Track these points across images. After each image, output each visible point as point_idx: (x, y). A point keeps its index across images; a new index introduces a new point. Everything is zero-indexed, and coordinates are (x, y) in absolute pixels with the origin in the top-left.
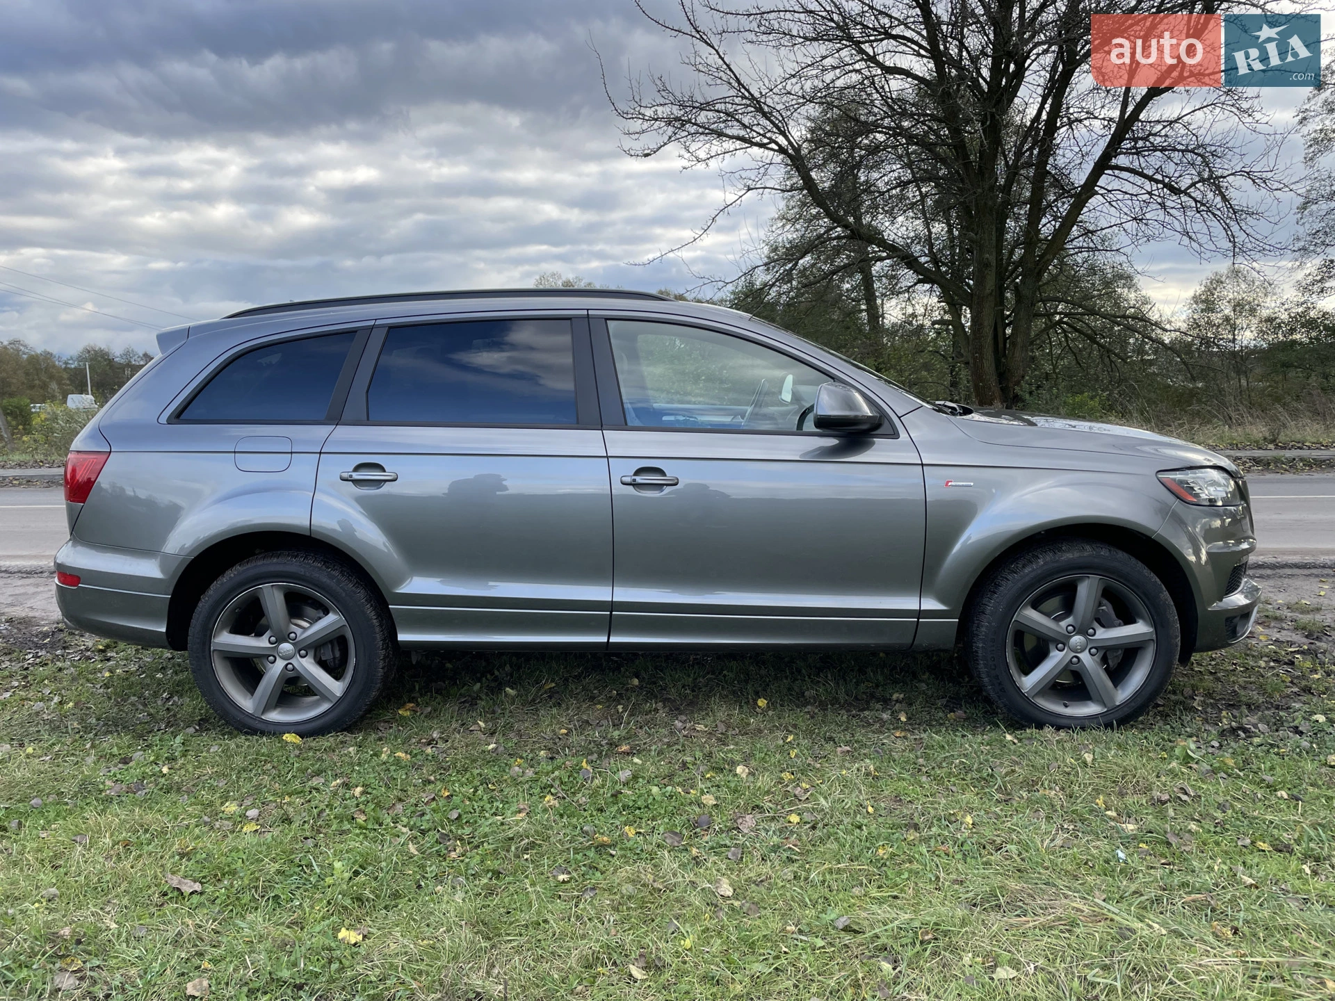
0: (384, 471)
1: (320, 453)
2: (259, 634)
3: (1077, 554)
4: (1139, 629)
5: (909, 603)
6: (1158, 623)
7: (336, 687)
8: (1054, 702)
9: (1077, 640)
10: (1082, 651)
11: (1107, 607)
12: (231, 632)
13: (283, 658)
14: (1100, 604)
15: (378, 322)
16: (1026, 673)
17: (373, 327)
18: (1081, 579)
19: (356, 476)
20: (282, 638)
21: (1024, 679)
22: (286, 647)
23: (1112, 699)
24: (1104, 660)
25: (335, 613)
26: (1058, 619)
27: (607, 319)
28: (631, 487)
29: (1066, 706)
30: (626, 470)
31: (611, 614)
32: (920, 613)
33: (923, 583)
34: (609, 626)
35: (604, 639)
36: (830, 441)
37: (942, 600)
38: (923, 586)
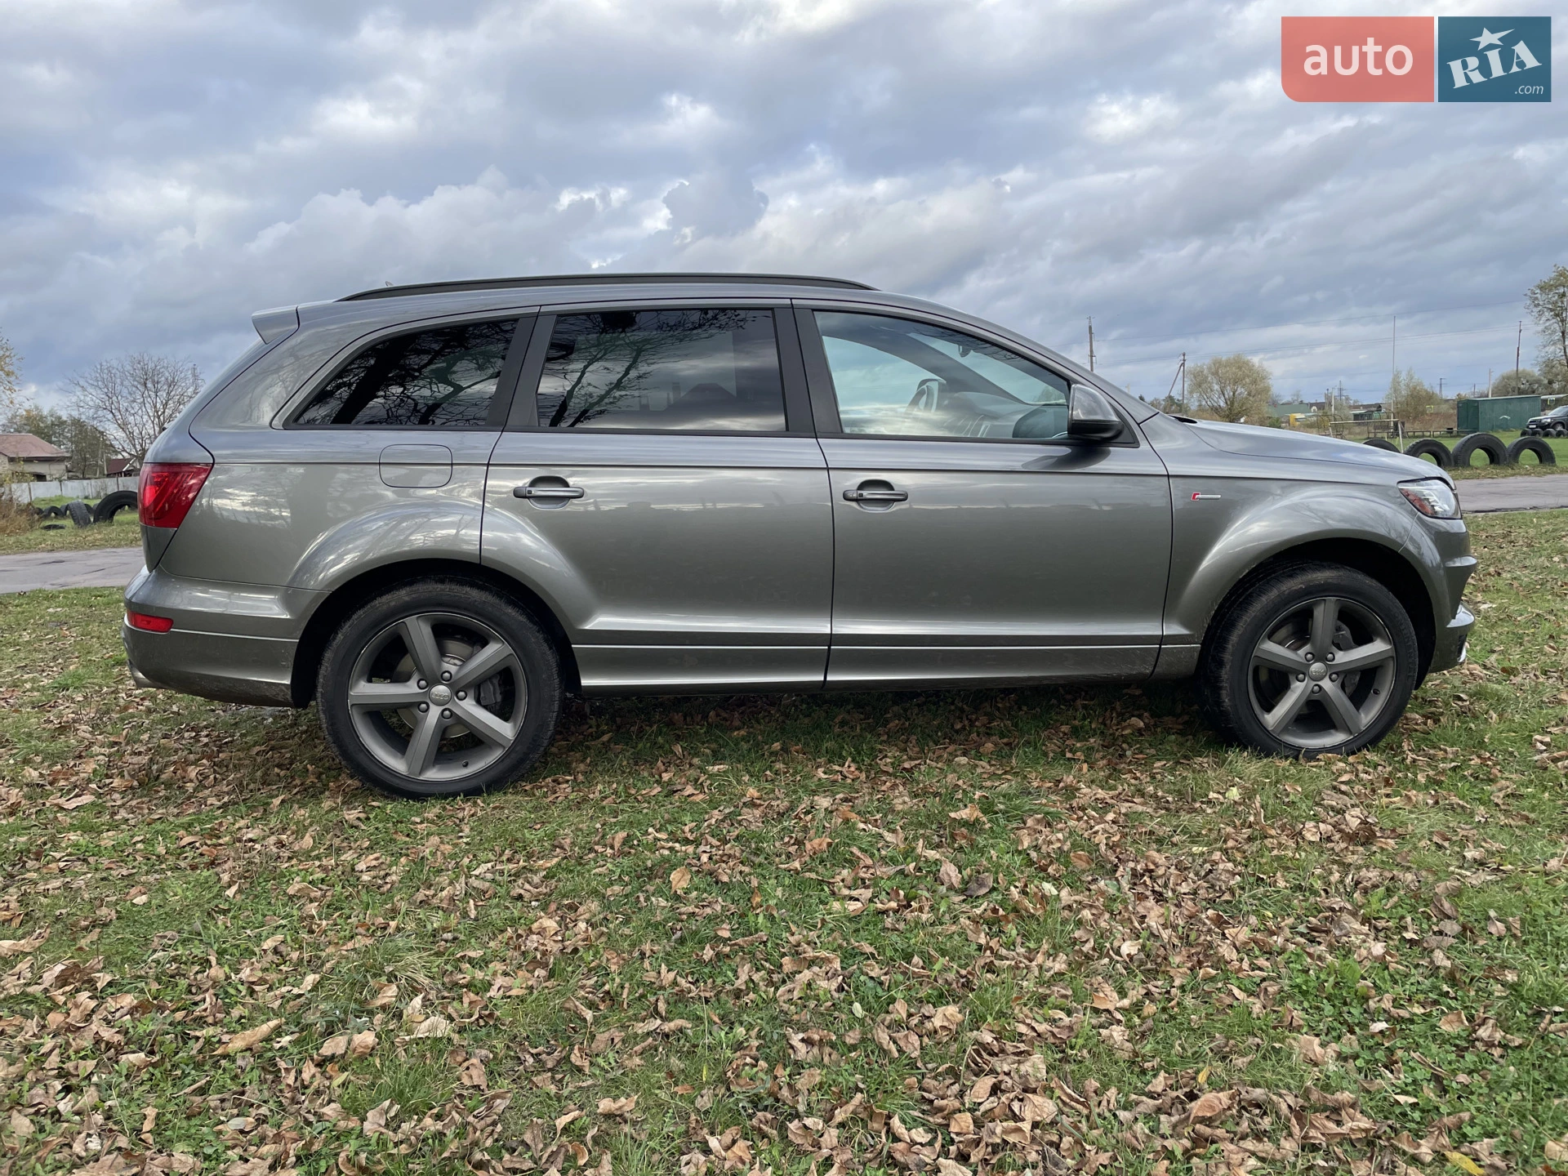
0: (568, 486)
1: (488, 465)
2: (403, 679)
5: (1149, 628)
9: (1316, 667)
10: (1322, 678)
11: (1346, 632)
13: (438, 704)
14: (1338, 629)
15: (544, 309)
17: (538, 315)
19: (534, 491)
20: (432, 680)
22: (441, 690)
24: (1343, 687)
27: (813, 310)
28: (856, 503)
30: (849, 483)
31: (830, 648)
32: (1162, 639)
33: (1165, 605)
34: (827, 662)
35: (822, 678)
36: (1065, 451)
37: (1185, 625)
38: (1165, 608)
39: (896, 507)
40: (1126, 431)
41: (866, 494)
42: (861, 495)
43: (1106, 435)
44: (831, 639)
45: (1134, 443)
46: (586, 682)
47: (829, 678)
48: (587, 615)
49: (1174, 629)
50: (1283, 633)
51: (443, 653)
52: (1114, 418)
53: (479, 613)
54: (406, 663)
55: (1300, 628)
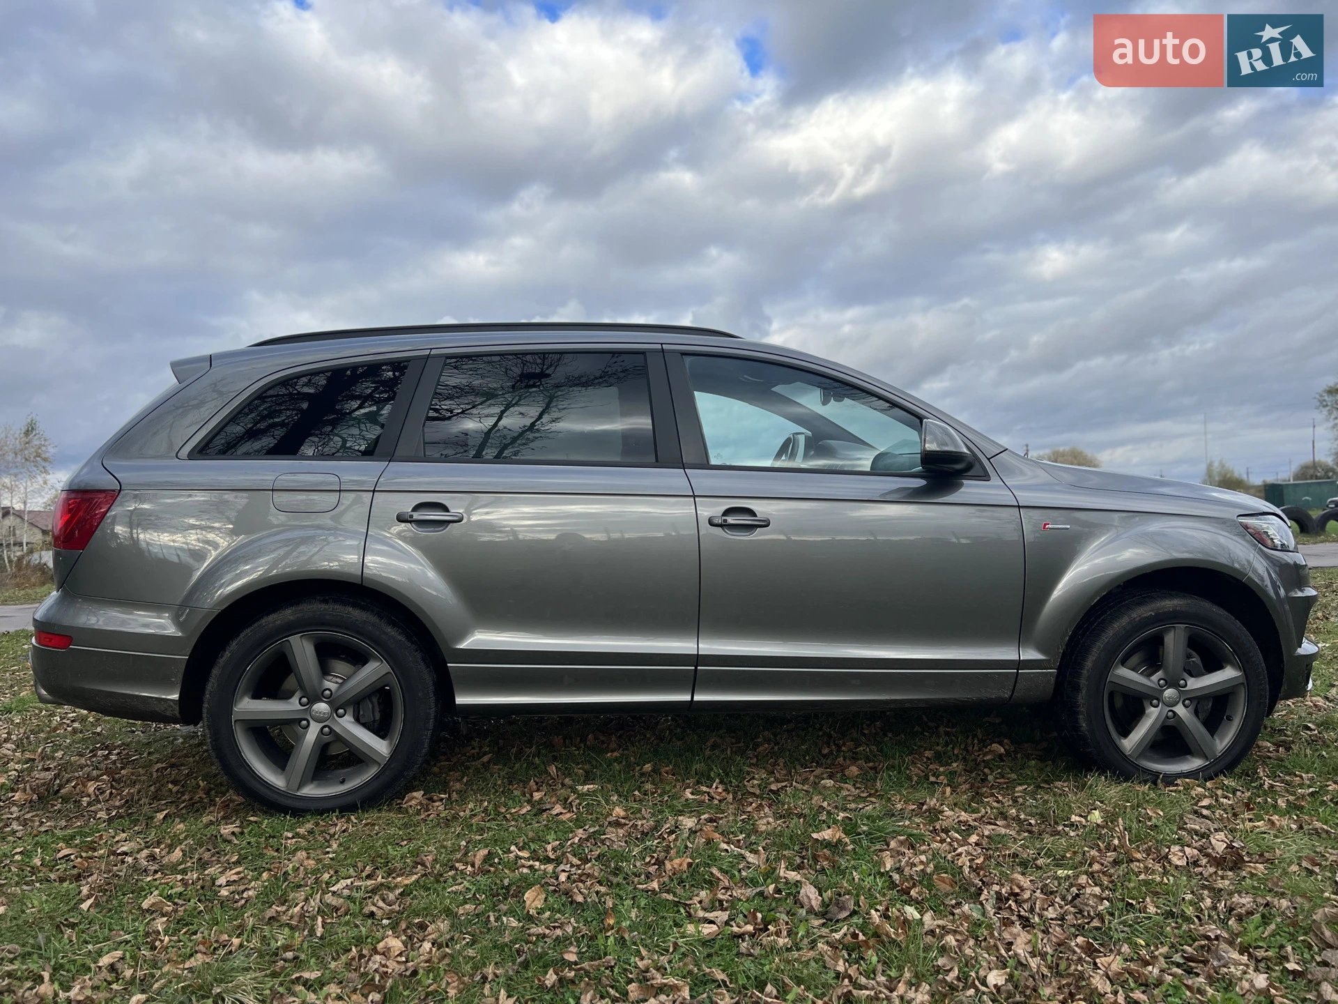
0: (448, 511)
1: (374, 491)
2: (287, 696)
5: (1006, 653)
9: (1169, 693)
10: (1175, 704)
11: (1196, 659)
13: (318, 720)
14: (1189, 656)
15: (433, 353)
17: (428, 357)
19: (416, 516)
20: (314, 698)
22: (322, 707)
24: (1196, 713)
27: (684, 354)
28: (720, 529)
30: (714, 509)
31: (696, 668)
32: (1019, 664)
33: (1021, 633)
34: (694, 682)
35: (687, 698)
36: (920, 483)
37: (1041, 649)
38: (1021, 635)
39: (758, 533)
40: (977, 466)
41: (730, 520)
42: (725, 521)
43: (959, 467)
44: (698, 659)
45: (985, 477)
46: (460, 700)
47: (697, 698)
48: (463, 635)
49: (1030, 654)
50: (1135, 659)
51: (325, 671)
52: (965, 450)
53: (360, 632)
54: (291, 682)
55: (1152, 656)
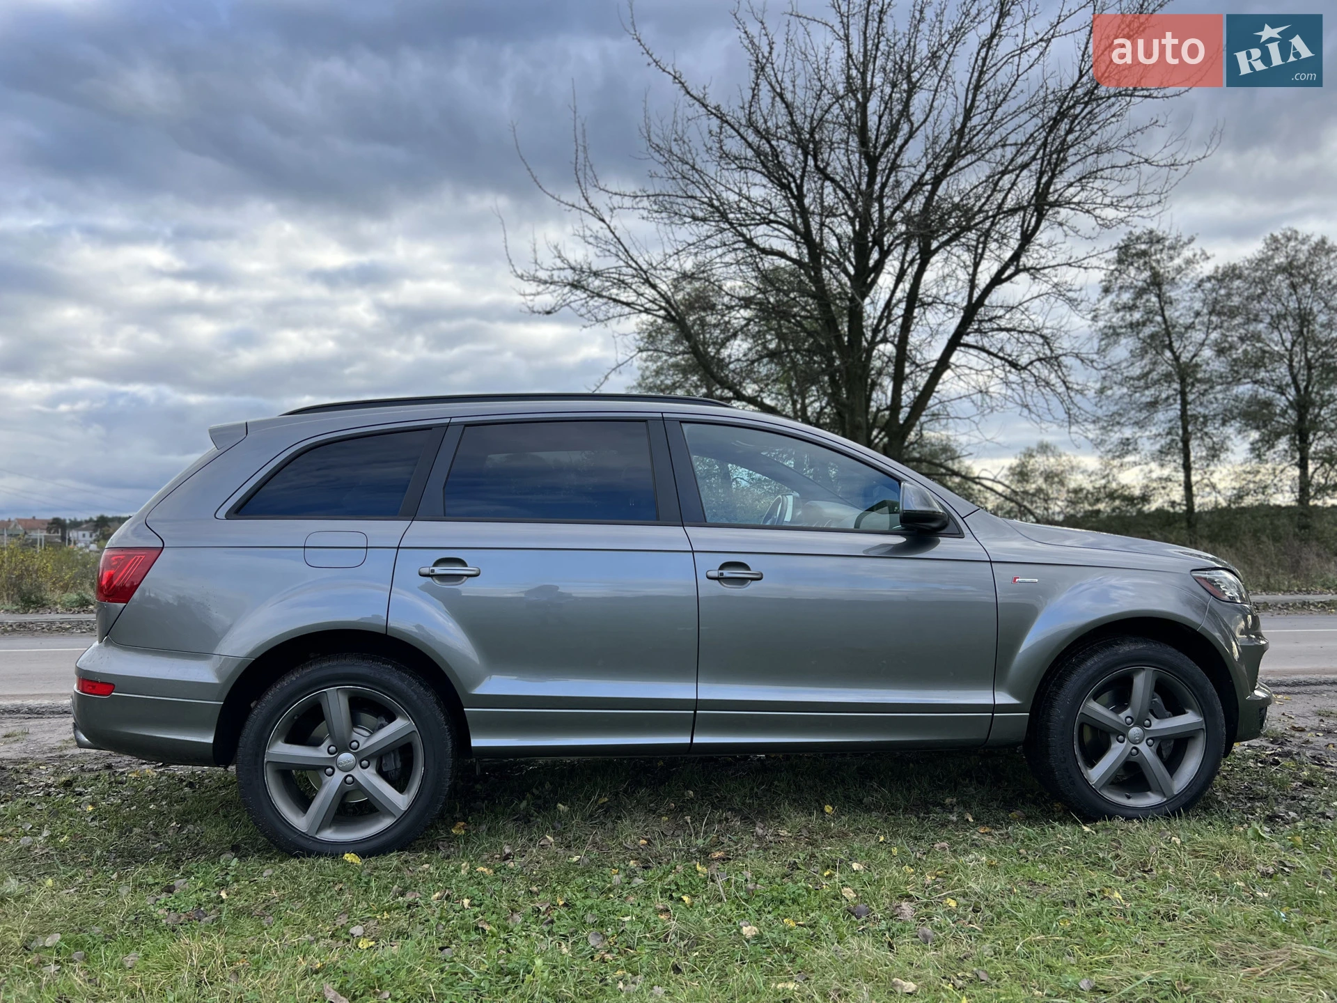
0: (466, 566)
1: (398, 548)
2: (316, 743)
3: (1133, 647)
4: (1189, 719)
5: (982, 697)
6: (1205, 712)
7: (401, 801)
8: (1118, 795)
9: (1135, 731)
10: (1139, 742)
11: (1161, 702)
12: (287, 741)
13: (342, 769)
14: (1153, 698)
15: (453, 420)
16: (1092, 765)
17: (448, 425)
18: (1137, 671)
19: (436, 571)
20: (343, 746)
21: (1090, 771)
22: (346, 757)
23: (1171, 790)
24: (1158, 752)
25: (404, 717)
26: (1117, 711)
27: (681, 422)
28: (717, 582)
29: (1129, 798)
30: (711, 564)
31: (695, 713)
32: (995, 708)
33: (996, 677)
34: (693, 726)
35: (686, 740)
36: (901, 540)
37: (1014, 694)
38: (996, 679)
39: (753, 586)
40: (952, 524)
41: (727, 573)
42: (722, 574)
43: (934, 525)
44: (697, 704)
45: (959, 534)
46: (477, 742)
47: (697, 740)
48: (477, 682)
49: (1004, 698)
50: (1106, 697)
51: (355, 723)
52: (941, 511)
53: (388, 688)
54: (321, 729)
55: (1120, 694)
